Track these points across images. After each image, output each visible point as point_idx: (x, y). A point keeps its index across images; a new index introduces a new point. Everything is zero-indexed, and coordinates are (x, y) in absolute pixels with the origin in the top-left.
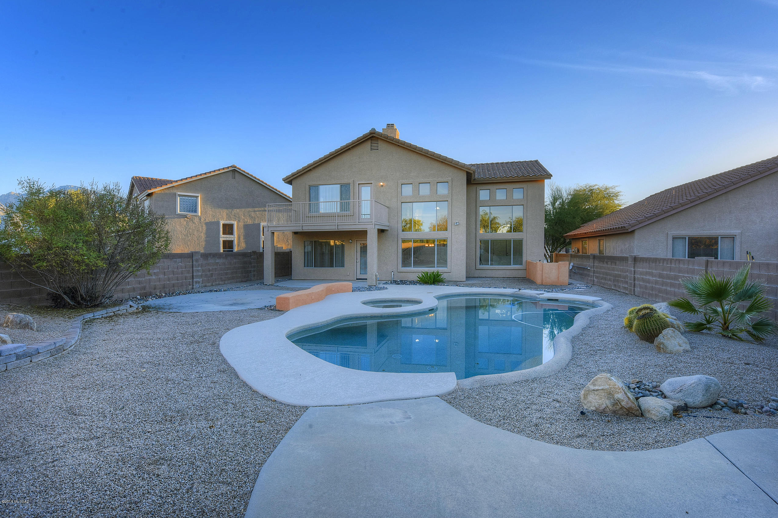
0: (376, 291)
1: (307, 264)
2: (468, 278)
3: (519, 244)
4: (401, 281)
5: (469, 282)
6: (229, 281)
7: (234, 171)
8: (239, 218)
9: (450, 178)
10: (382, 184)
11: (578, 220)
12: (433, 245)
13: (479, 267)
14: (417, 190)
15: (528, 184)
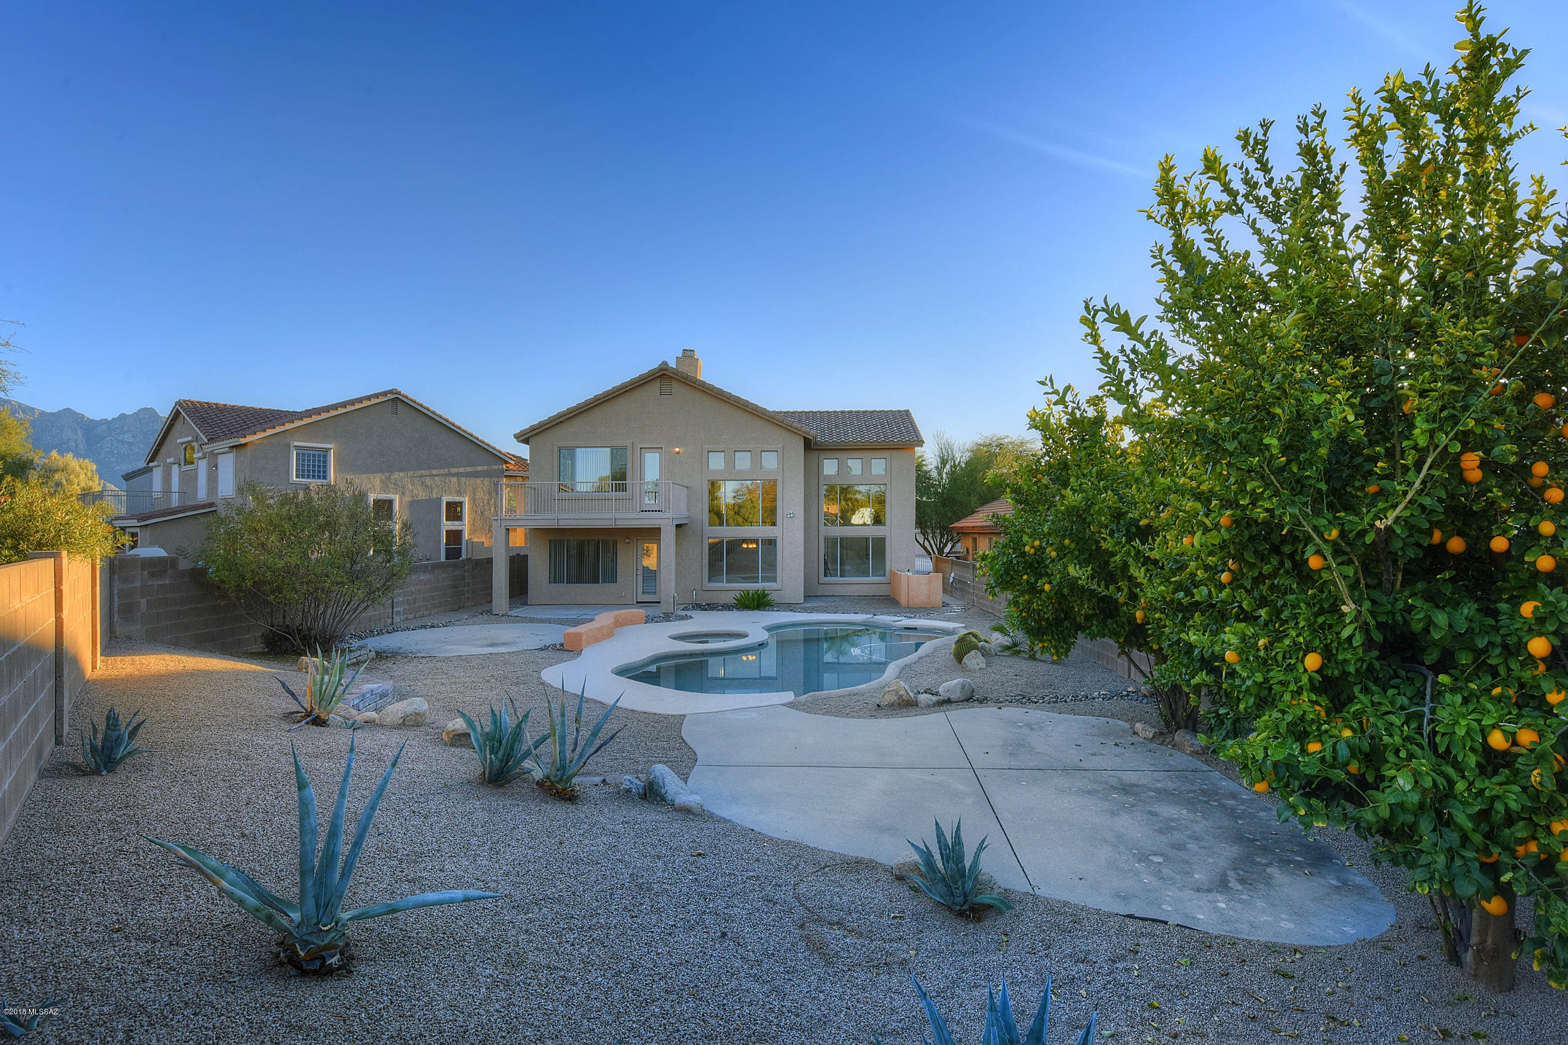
0: (678, 622)
1: (555, 578)
2: (807, 597)
3: (880, 544)
4: (708, 605)
5: (808, 605)
6: (436, 610)
7: (396, 401)
8: (403, 487)
9: (780, 445)
10: (677, 449)
11: (974, 499)
12: (754, 546)
13: (823, 579)
14: (730, 461)
15: (891, 451)
